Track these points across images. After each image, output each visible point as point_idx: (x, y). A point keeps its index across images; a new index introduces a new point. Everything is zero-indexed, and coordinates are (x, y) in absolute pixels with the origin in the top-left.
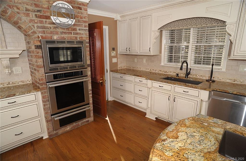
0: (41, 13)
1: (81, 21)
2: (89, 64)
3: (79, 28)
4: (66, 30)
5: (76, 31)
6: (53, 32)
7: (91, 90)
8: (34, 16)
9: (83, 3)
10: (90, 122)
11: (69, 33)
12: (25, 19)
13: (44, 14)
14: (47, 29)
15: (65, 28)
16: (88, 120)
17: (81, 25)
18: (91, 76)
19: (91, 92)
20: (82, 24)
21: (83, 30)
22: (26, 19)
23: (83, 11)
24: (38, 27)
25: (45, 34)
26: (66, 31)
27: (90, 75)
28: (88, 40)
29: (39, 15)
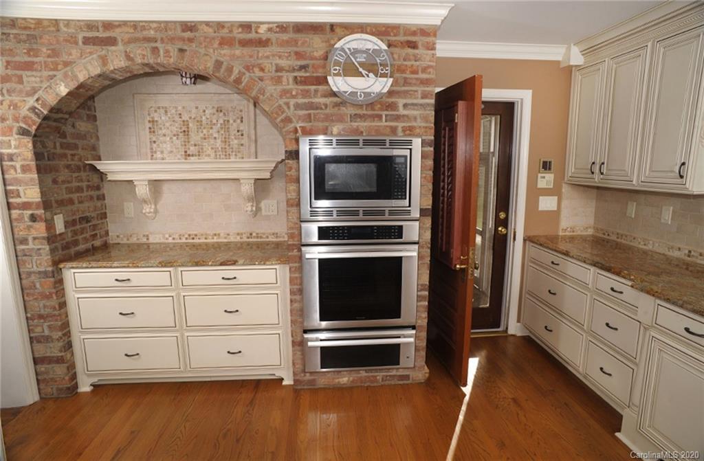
0: (306, 71)
1: (411, 81)
2: (426, 209)
3: (405, 101)
4: (366, 109)
5: (395, 110)
6: (332, 115)
7: (427, 287)
8: (291, 80)
9: (422, 27)
10: (411, 384)
11: (374, 118)
12: (273, 91)
13: (313, 73)
14: (317, 108)
15: (362, 105)
16: (408, 373)
17: (412, 92)
18: (431, 245)
19: (427, 293)
20: (414, 88)
21: (416, 107)
22: (275, 89)
23: (420, 51)
24: (297, 106)
25: (311, 122)
26: (365, 112)
27: (429, 241)
28: (430, 135)
29: (300, 77)
